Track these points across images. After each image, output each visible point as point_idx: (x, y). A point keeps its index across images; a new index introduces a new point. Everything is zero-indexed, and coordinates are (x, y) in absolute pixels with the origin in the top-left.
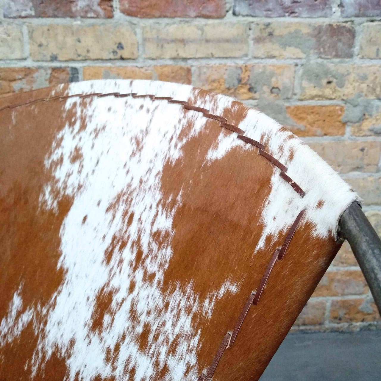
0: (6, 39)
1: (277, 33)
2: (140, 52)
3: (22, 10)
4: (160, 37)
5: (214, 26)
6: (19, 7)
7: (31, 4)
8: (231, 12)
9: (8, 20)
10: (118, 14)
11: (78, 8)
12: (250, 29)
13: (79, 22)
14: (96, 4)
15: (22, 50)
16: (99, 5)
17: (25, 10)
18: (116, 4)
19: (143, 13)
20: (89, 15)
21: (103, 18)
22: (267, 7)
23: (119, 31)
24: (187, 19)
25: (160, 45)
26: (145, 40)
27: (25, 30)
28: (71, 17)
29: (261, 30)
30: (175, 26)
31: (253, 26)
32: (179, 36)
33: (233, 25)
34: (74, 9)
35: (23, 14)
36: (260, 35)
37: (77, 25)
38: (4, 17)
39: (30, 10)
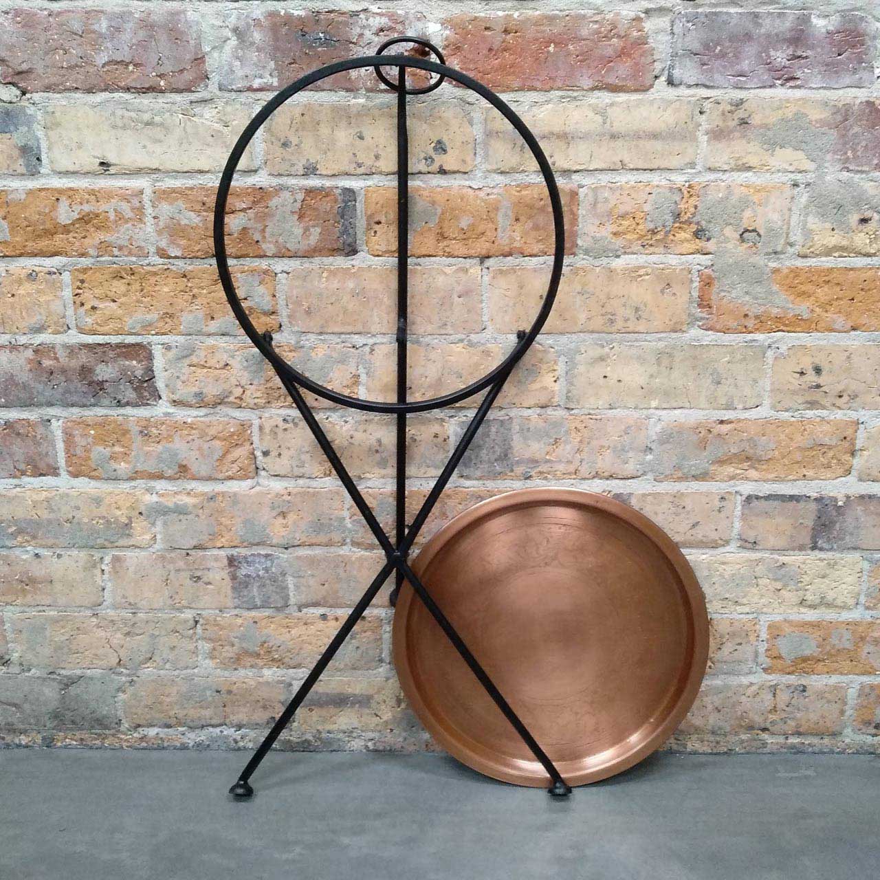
3: (255, 77)
5: (628, 107)
8: (663, 79)
12: (701, 113)
13: (362, 101)
15: (250, 154)
17: (261, 77)
19: (489, 81)
22: (737, 68)
23: (440, 118)
24: (575, 94)
25: (519, 144)
26: (489, 135)
28: (348, 90)
29: (723, 114)
30: (550, 106)
31: (707, 105)
32: (556, 129)
33: (668, 103)
34: (354, 74)
35: (257, 83)
36: (721, 124)
37: (358, 105)
38: (220, 89)
39: (271, 75)
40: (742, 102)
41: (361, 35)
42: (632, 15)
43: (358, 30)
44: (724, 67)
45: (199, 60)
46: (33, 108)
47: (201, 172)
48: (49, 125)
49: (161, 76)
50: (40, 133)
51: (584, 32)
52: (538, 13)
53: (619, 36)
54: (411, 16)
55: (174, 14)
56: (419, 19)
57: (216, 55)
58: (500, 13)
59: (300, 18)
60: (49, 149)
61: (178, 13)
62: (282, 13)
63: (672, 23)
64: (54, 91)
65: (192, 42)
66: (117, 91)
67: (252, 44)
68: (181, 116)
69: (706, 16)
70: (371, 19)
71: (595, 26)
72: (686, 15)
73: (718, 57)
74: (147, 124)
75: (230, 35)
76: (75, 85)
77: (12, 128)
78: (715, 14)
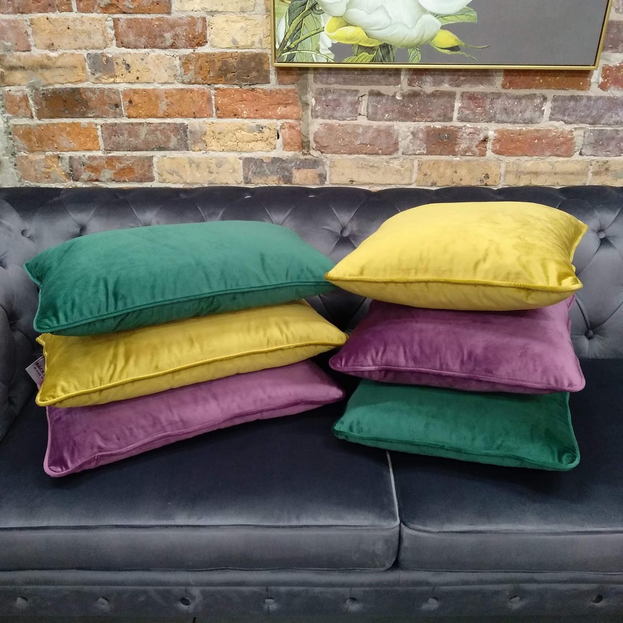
0: (400, 170)
1: (612, 168)
2: (501, 181)
3: (417, 150)
4: (519, 170)
5: (563, 163)
6: (415, 148)
7: (425, 145)
8: (578, 153)
9: (405, 156)
10: (489, 153)
11: (460, 149)
12: (591, 165)
13: (458, 159)
14: (474, 146)
15: (411, 178)
16: (477, 146)
17: (420, 150)
18: (489, 145)
19: (510, 152)
20: (467, 154)
21: (478, 156)
22: (607, 149)
23: (488, 165)
24: (542, 157)
25: (518, 175)
26: (507, 172)
27: (416, 163)
28: (453, 155)
29: (599, 166)
30: (533, 162)
31: (594, 163)
32: (534, 170)
33: (578, 162)
34: (457, 150)
35: (417, 152)
36: (598, 170)
37: (456, 160)
38: (403, 154)
39: (424, 149)
40: (607, 161)
41: (462, 135)
42: (570, 130)
43: (461, 134)
44: (602, 149)
45: (396, 143)
46: (326, 159)
47: (389, 184)
48: (332, 166)
49: (380, 149)
50: (327, 169)
51: (550, 136)
52: (533, 128)
53: (563, 137)
54: (483, 129)
55: (390, 127)
56: (486, 130)
57: (403, 141)
58: (518, 128)
59: (439, 129)
60: (331, 175)
61: (391, 126)
62: (432, 127)
63: (585, 133)
64: (336, 154)
65: (395, 137)
66: (361, 154)
67: (418, 138)
68: (385, 164)
69: (598, 130)
70: (467, 130)
71: (555, 134)
72: (590, 130)
73: (600, 145)
74: (371, 167)
75: (410, 134)
76: (345, 152)
77: (316, 167)
78: (602, 130)
